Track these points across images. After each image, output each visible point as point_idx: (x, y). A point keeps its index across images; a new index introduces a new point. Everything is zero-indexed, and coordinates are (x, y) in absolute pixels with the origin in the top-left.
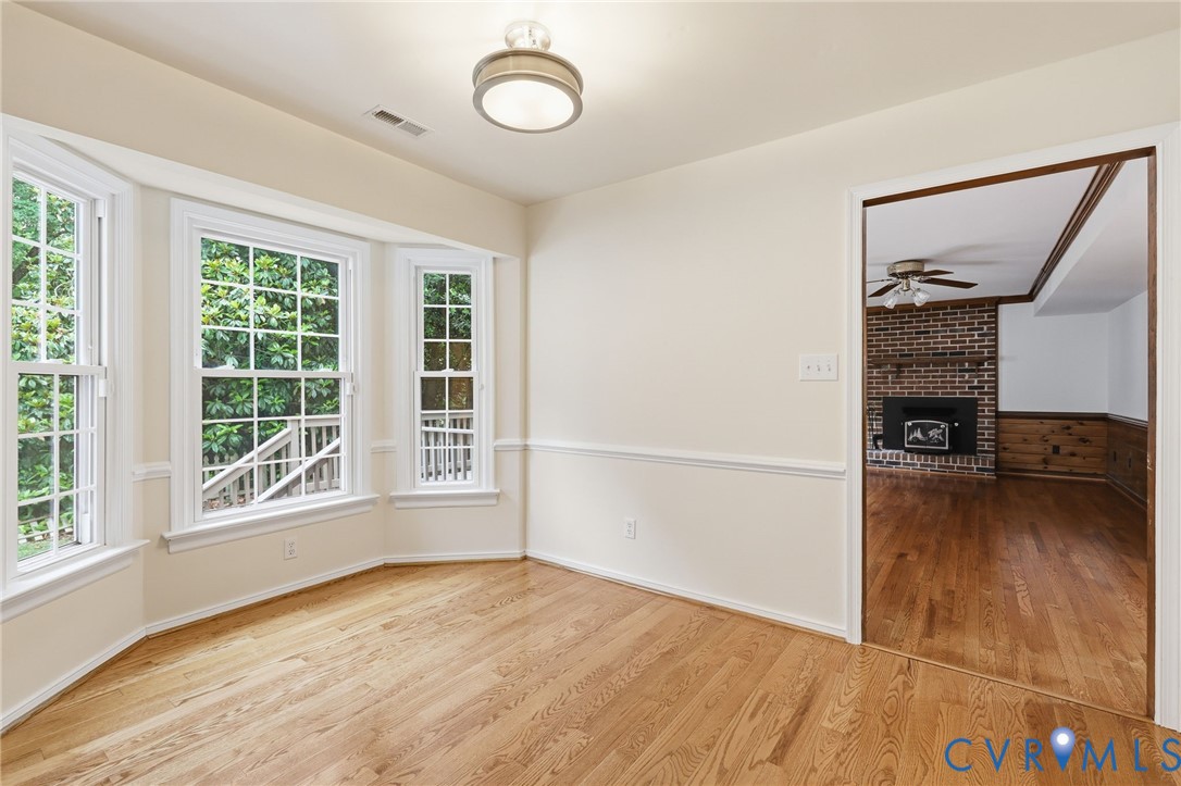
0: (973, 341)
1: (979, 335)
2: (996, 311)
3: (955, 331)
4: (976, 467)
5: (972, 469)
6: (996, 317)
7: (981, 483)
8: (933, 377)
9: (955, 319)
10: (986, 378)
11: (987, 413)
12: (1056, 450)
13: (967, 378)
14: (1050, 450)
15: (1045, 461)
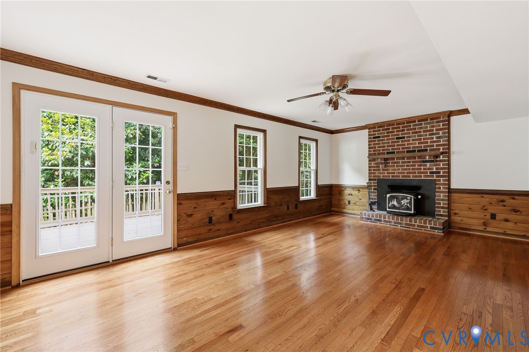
0: (433, 142)
1: (437, 138)
2: (449, 121)
3: (421, 136)
4: (429, 226)
5: (427, 227)
6: (449, 124)
7: (433, 237)
8: (407, 166)
9: (421, 128)
10: (441, 166)
11: (442, 190)
12: (493, 216)
13: (428, 166)
14: (489, 216)
15: (485, 224)
